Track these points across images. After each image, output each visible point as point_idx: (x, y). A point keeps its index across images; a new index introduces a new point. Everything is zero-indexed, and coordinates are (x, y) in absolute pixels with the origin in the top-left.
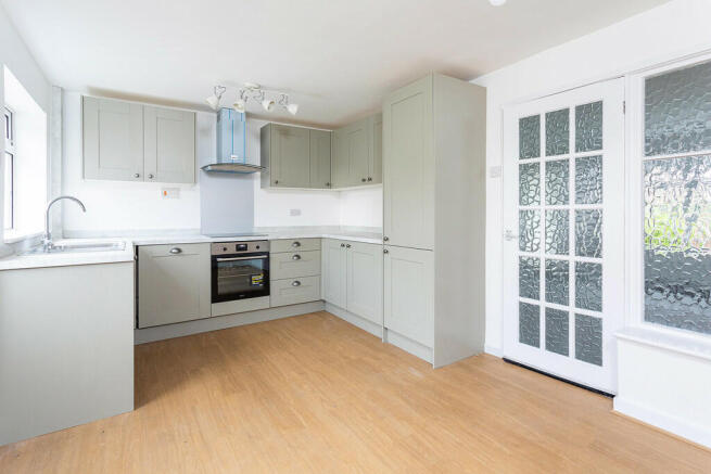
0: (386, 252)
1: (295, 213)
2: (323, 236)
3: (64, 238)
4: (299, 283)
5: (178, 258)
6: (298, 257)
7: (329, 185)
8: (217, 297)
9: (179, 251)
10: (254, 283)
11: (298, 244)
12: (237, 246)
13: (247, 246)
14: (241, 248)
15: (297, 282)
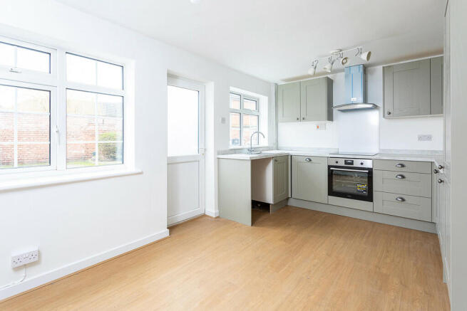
1: (425, 138)
4: (403, 200)
5: (309, 164)
6: (403, 177)
8: (331, 192)
9: (310, 160)
10: (359, 189)
11: (403, 166)
12: (346, 161)
13: (353, 161)
14: (349, 163)
15: (401, 198)
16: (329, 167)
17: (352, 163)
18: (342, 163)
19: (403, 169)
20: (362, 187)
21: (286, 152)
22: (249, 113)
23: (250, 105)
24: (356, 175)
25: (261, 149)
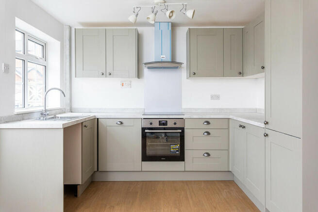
0: (266, 135)
1: (215, 97)
2: (230, 117)
3: (71, 112)
4: (209, 155)
5: (121, 128)
6: (208, 133)
7: (241, 74)
8: (146, 158)
9: (122, 123)
10: (172, 150)
11: (208, 123)
12: (160, 121)
13: (167, 121)
14: (163, 123)
15: (207, 153)
16: (143, 129)
17: (166, 124)
18: (156, 124)
19: (208, 126)
20: (175, 148)
21: (92, 115)
22: (34, 60)
23: (35, 50)
24: (163, 136)
25: (54, 112)
